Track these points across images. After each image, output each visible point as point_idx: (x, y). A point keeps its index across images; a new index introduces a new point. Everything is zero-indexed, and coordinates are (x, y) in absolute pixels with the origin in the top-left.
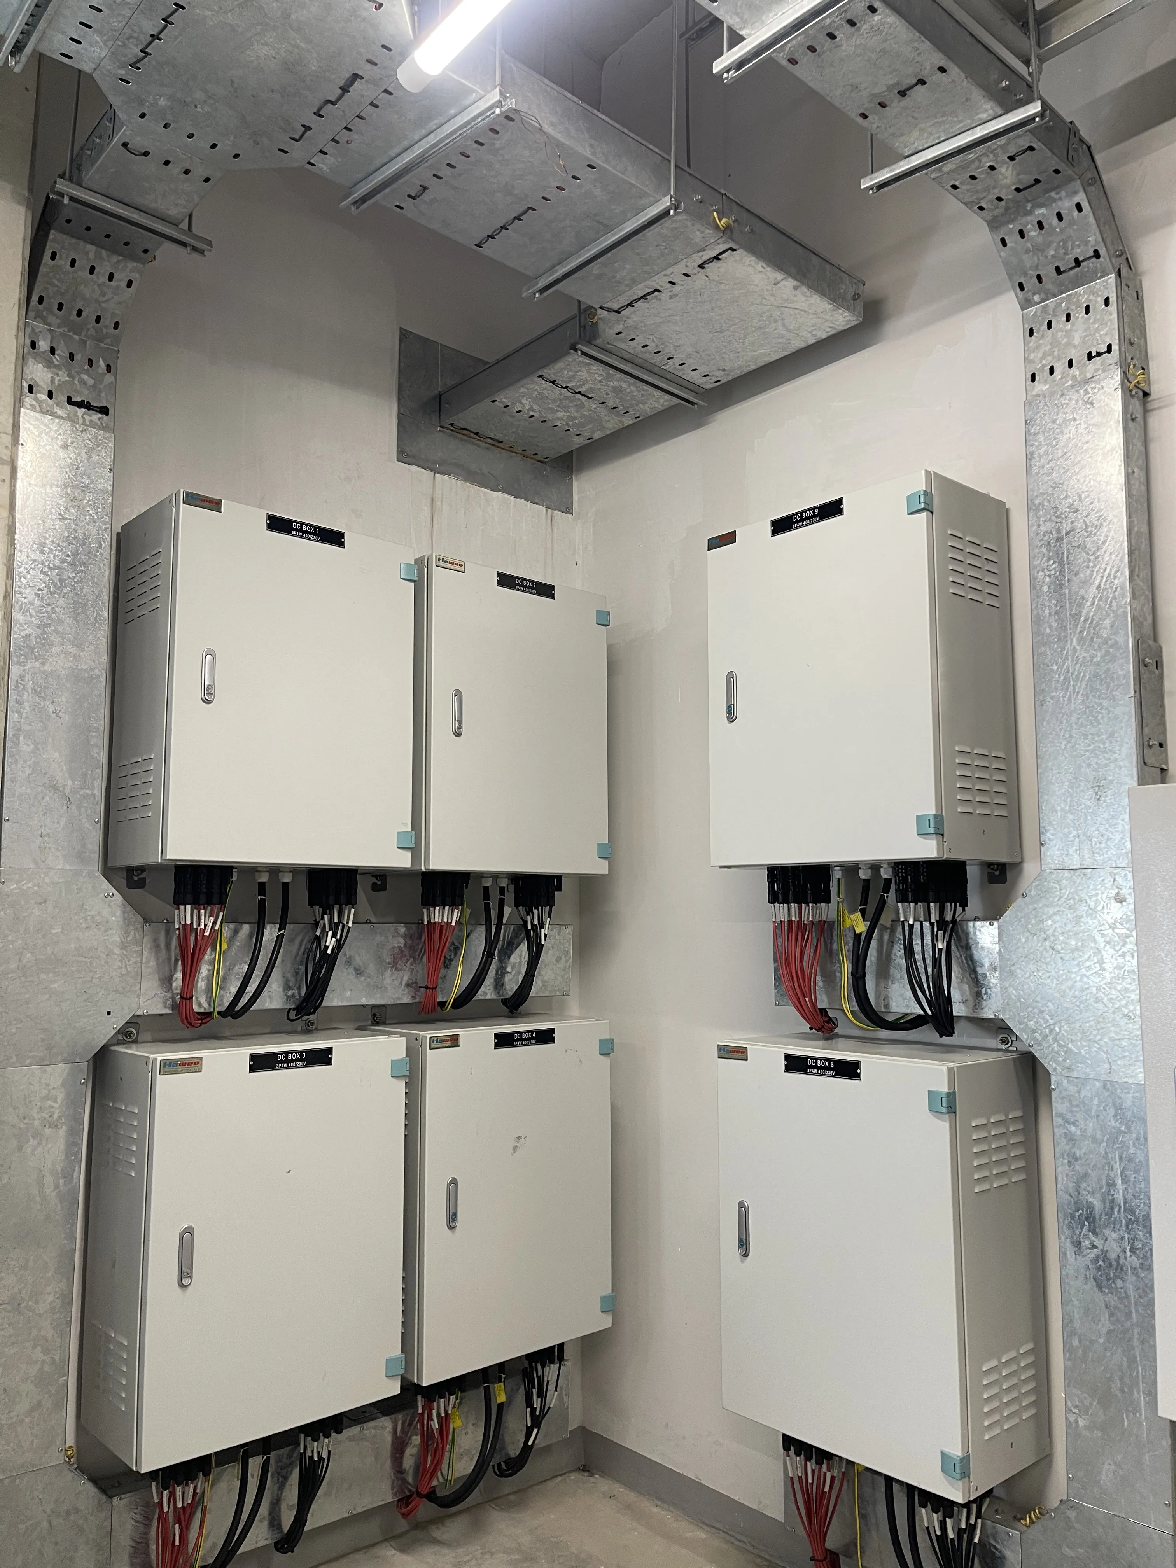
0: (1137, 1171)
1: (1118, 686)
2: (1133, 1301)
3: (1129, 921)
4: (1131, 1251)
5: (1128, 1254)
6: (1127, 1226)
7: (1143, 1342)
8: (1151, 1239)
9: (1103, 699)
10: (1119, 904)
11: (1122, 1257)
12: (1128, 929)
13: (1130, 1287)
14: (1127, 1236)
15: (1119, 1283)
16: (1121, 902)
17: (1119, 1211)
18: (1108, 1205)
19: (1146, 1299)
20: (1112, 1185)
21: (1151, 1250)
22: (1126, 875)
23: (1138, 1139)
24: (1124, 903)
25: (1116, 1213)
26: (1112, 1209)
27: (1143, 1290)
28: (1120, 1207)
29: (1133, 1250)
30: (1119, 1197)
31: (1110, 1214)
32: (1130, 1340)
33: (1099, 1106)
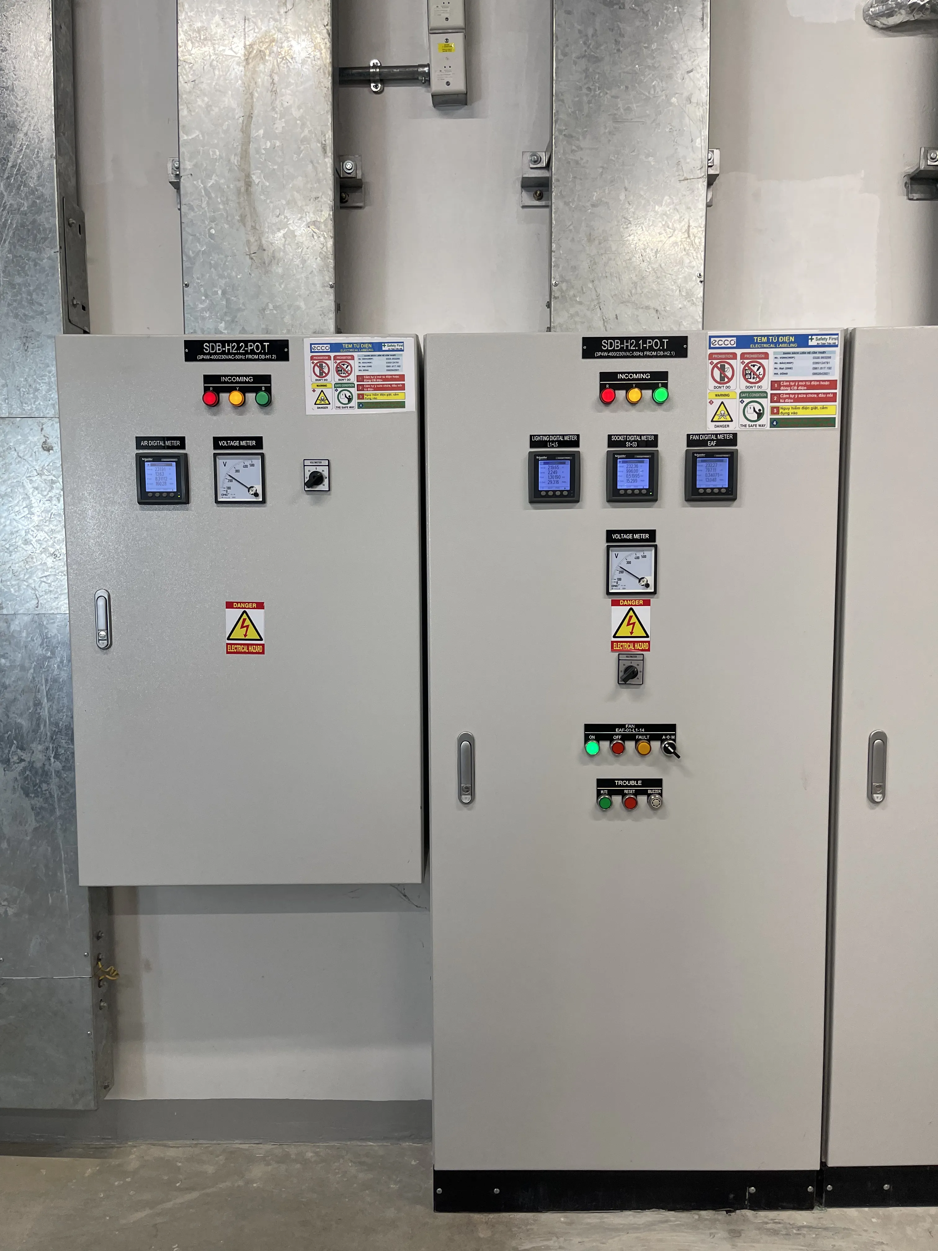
0: (60, 690)
1: (45, 239)
2: (56, 799)
3: (55, 468)
4: (54, 758)
5: (52, 760)
6: (52, 738)
7: (65, 831)
8: (73, 744)
9: (30, 250)
10: (46, 452)
11: (47, 763)
12: (54, 476)
13: (54, 787)
14: (51, 746)
15: (44, 787)
16: (48, 450)
17: (45, 725)
18: (34, 723)
19: (67, 795)
20: (38, 704)
21: (73, 753)
22: (52, 424)
23: (62, 662)
24: (51, 451)
25: (42, 728)
26: (38, 725)
27: (65, 788)
28: (45, 722)
29: (56, 757)
30: (45, 713)
31: (35, 731)
32: (54, 832)
33: (27, 637)
